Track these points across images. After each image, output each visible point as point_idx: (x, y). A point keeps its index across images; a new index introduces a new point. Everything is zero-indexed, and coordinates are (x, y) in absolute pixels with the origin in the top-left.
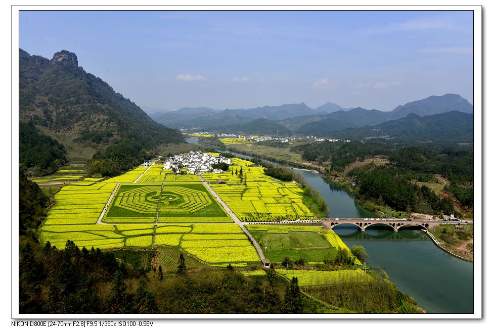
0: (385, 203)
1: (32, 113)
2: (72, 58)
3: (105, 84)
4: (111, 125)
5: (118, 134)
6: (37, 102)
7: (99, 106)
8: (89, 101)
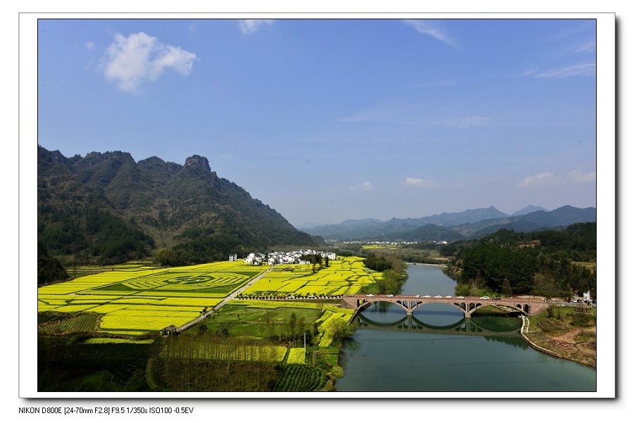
0: (487, 284)
1: (147, 214)
2: (203, 162)
3: (241, 190)
4: (217, 222)
5: (220, 231)
6: (156, 204)
7: (217, 207)
8: (206, 201)
